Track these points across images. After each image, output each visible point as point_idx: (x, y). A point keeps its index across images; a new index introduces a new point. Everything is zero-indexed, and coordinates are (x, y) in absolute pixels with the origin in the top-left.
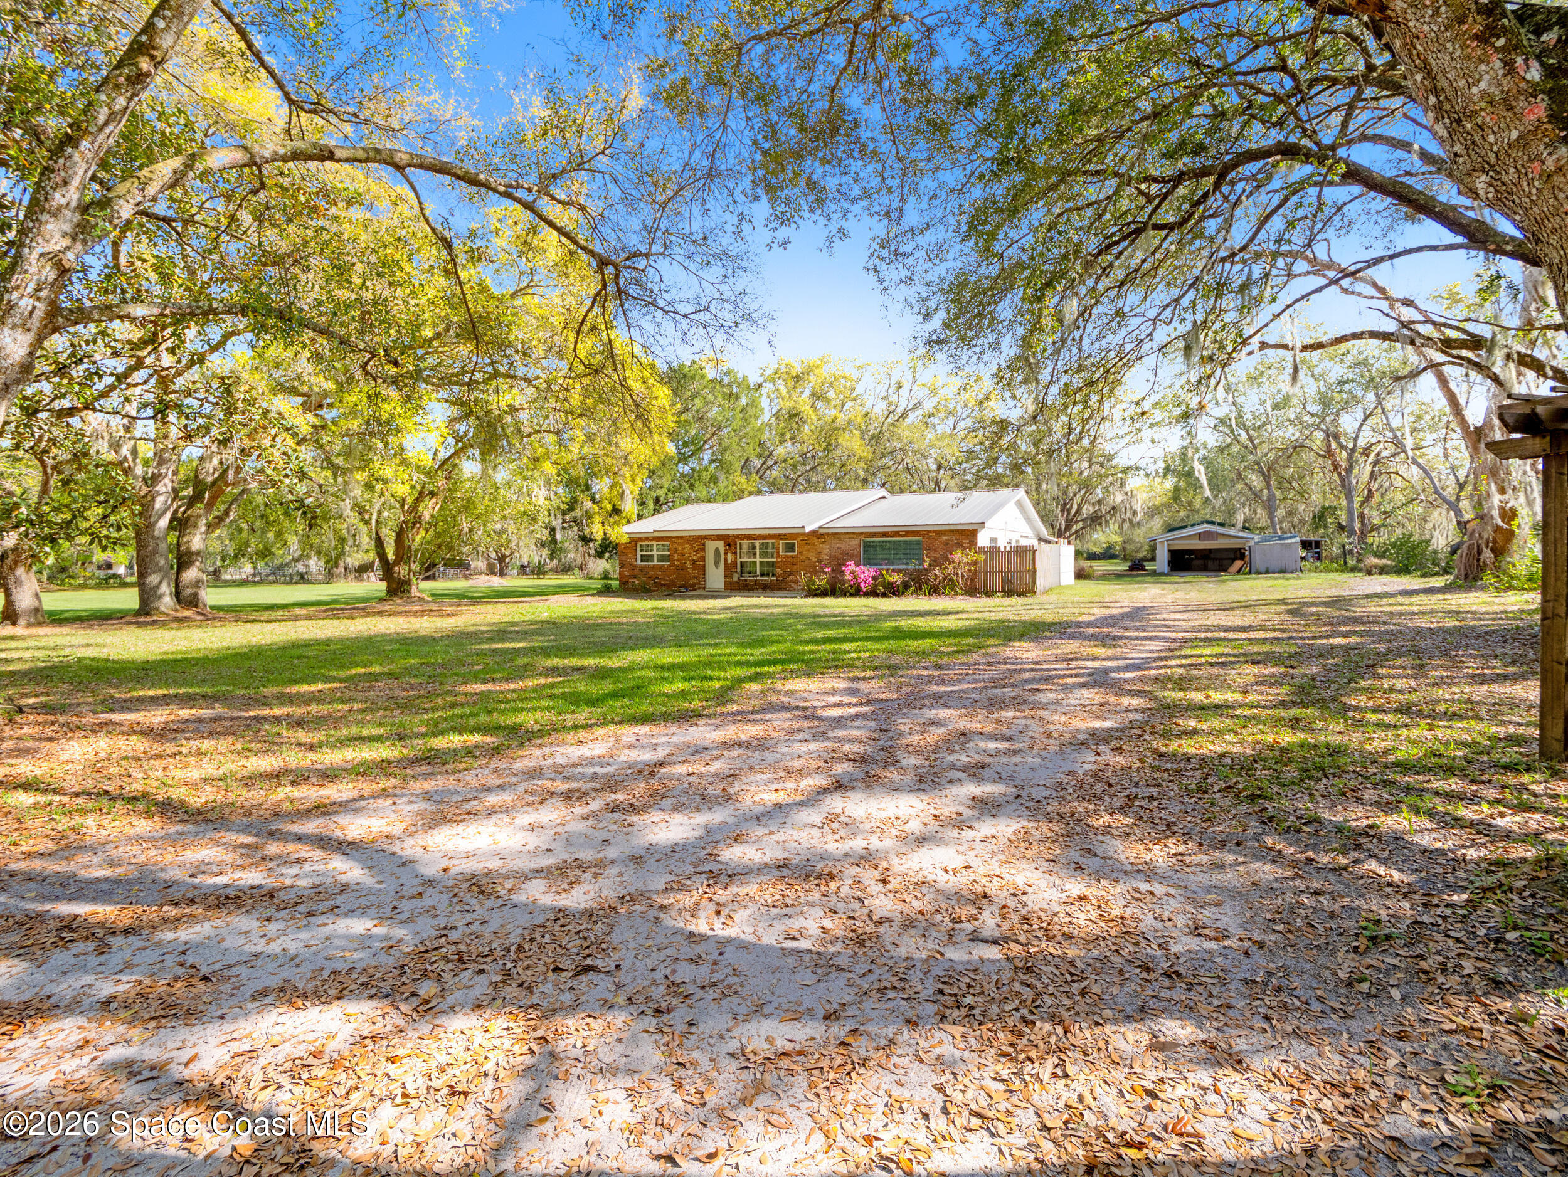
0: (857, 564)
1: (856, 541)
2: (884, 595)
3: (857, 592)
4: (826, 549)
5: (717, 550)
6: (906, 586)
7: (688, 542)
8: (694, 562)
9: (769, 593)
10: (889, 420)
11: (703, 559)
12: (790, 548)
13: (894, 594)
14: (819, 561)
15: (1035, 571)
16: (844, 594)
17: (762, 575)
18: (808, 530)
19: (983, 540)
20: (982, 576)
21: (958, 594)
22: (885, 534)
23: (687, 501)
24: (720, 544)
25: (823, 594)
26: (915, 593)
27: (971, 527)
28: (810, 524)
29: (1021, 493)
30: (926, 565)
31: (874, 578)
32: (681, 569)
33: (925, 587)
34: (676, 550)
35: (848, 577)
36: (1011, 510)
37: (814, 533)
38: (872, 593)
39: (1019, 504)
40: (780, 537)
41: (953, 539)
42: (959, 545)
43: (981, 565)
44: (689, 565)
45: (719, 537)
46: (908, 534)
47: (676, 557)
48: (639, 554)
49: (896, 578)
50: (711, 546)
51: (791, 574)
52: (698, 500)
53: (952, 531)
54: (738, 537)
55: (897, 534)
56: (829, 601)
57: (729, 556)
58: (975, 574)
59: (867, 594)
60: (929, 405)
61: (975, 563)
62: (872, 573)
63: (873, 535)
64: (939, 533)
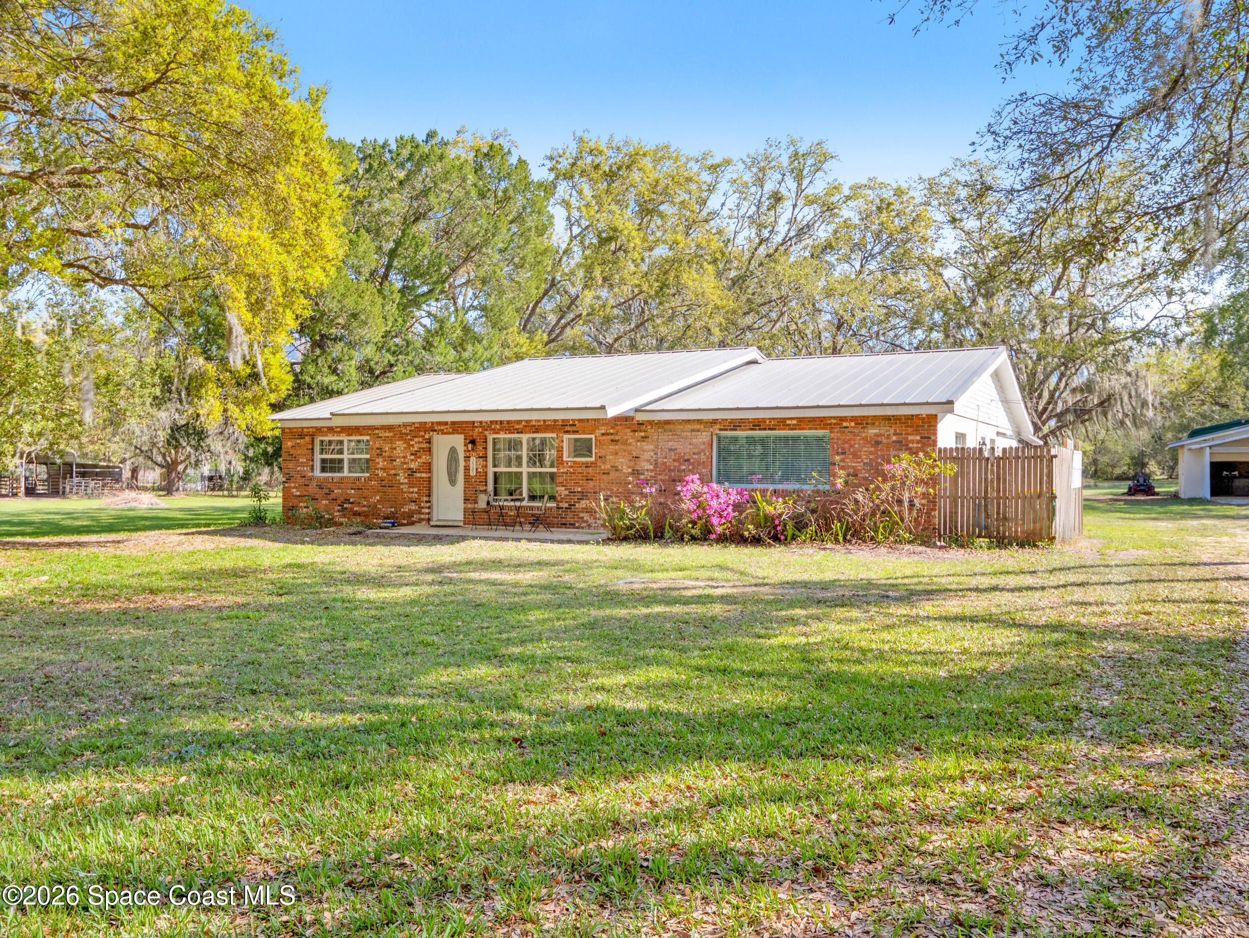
0: (704, 481)
1: (703, 437)
2: (756, 541)
3: (705, 536)
4: (647, 451)
5: (453, 451)
6: (800, 525)
7: (402, 436)
8: (411, 473)
9: (542, 534)
10: (762, 250)
11: (428, 467)
12: (581, 448)
13: (776, 539)
14: (636, 473)
15: (1053, 497)
16: (680, 537)
17: (532, 498)
18: (612, 412)
19: (945, 437)
20: (944, 505)
21: (900, 541)
22: (758, 424)
23: (420, 370)
24: (458, 441)
25: (642, 536)
26: (817, 538)
27: (924, 411)
28: (617, 402)
29: (1001, 357)
30: (840, 483)
31: (737, 507)
32: (388, 485)
33: (836, 526)
34: (380, 452)
35: (688, 505)
36: (984, 386)
37: (623, 420)
38: (736, 538)
39: (997, 376)
40: (564, 427)
41: (889, 433)
42: (902, 445)
43: (946, 485)
44: (402, 478)
45: (456, 427)
46: (802, 423)
47: (381, 463)
48: (318, 457)
49: (777, 508)
50: (443, 444)
51: (583, 496)
52: (438, 369)
53: (888, 418)
54: (491, 426)
55: (782, 423)
56: (647, 553)
57: (473, 460)
58: (932, 502)
59: (723, 539)
60: (823, 233)
61: (933, 480)
62: (734, 497)
63: (736, 425)
64: (862, 422)
